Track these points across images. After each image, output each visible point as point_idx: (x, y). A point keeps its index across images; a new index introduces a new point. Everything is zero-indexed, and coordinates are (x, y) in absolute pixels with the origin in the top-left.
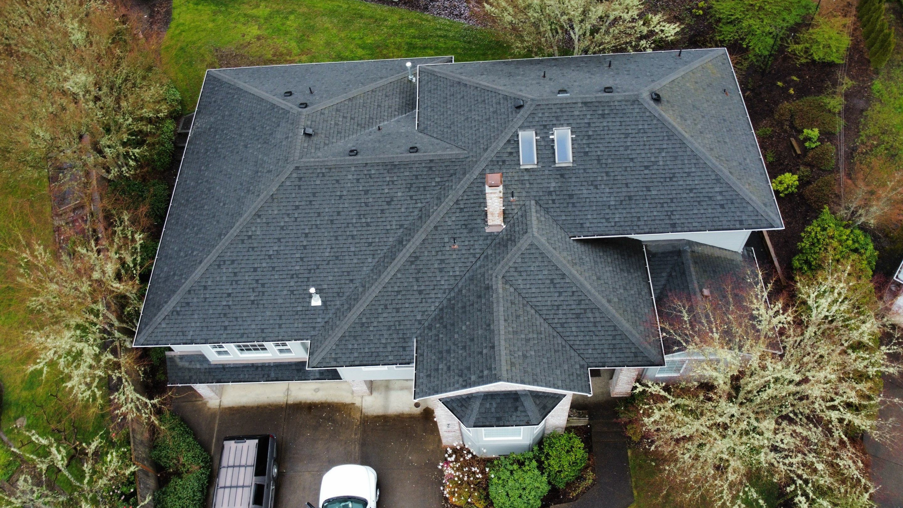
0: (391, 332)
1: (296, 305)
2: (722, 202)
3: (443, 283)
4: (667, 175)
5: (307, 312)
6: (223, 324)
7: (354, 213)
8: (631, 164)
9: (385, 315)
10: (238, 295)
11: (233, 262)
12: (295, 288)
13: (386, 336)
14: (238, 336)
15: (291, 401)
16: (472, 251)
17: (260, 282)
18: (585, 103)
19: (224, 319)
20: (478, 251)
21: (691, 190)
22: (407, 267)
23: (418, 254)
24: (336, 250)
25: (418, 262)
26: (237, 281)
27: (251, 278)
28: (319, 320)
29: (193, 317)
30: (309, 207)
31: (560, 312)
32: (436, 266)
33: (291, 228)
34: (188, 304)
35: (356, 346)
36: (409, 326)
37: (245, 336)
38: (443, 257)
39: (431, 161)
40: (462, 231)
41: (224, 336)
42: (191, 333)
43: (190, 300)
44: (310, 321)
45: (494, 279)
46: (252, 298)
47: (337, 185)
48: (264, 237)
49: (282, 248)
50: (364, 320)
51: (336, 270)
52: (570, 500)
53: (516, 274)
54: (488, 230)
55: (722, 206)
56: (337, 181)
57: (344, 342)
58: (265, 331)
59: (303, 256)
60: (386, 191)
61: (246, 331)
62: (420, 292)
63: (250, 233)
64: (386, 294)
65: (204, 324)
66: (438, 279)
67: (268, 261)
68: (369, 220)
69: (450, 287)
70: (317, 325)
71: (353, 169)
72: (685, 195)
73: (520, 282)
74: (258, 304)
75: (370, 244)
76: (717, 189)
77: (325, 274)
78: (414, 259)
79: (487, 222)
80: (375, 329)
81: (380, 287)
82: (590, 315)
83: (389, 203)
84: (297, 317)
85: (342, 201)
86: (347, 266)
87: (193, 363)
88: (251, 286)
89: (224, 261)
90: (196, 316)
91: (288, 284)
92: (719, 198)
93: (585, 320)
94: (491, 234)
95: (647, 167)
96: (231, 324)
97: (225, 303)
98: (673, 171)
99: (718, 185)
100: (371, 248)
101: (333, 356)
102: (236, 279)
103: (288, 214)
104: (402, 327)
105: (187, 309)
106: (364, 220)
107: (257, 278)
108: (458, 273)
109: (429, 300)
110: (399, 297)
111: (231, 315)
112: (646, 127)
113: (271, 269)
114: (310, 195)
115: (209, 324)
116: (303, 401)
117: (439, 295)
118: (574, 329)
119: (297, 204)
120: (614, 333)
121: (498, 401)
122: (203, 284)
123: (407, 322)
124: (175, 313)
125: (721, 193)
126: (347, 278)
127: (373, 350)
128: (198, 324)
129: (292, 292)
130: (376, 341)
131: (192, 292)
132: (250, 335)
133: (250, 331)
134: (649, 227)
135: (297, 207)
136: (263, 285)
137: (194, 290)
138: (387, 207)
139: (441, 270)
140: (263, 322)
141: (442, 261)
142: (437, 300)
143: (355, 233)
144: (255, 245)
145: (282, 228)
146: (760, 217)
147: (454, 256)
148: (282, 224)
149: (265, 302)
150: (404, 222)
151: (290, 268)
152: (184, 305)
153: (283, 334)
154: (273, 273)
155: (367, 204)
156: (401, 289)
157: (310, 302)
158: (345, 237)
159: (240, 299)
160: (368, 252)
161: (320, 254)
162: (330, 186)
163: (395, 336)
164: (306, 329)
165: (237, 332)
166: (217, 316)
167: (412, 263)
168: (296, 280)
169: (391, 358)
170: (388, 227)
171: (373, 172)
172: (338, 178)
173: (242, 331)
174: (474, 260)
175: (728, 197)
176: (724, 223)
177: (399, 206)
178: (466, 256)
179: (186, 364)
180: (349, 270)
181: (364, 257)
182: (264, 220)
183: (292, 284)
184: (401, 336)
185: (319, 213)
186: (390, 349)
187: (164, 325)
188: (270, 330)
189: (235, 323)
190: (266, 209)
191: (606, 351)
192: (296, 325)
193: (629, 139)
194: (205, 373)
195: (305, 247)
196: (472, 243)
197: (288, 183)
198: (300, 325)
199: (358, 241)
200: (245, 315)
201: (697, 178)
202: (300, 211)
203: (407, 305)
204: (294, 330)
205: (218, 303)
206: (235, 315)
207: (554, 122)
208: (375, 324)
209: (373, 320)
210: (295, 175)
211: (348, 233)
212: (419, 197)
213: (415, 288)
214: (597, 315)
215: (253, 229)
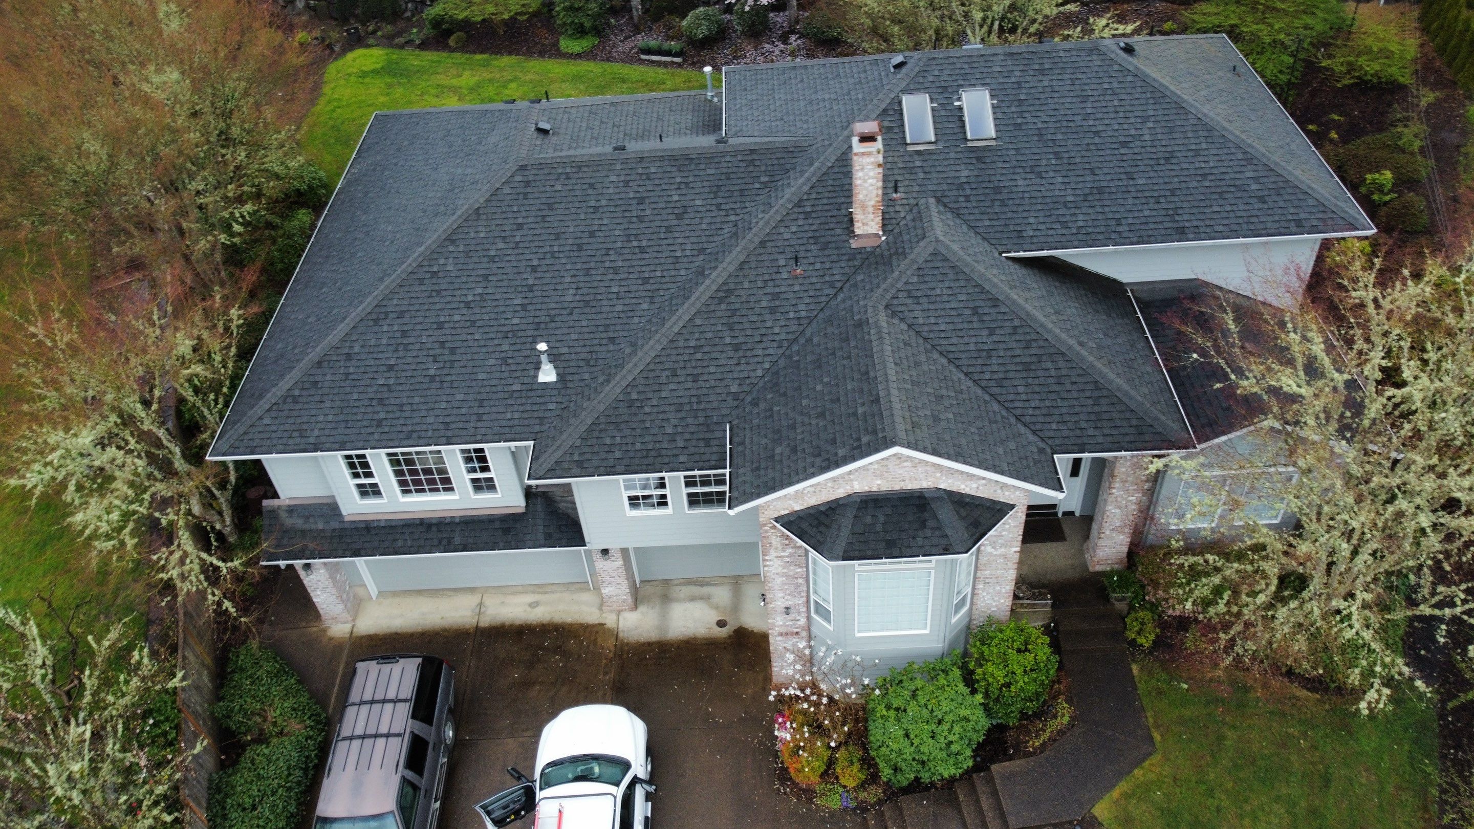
0: (683, 414)
1: (510, 381)
2: (1260, 194)
3: (777, 330)
4: (1160, 155)
5: (530, 394)
6: (376, 416)
7: (617, 232)
8: (1097, 140)
9: (672, 386)
10: (406, 367)
11: (401, 314)
12: (510, 354)
13: (673, 422)
14: (402, 436)
15: (485, 622)
16: (827, 278)
17: (448, 345)
18: (1010, 55)
19: (378, 408)
20: (838, 277)
21: (1204, 176)
22: (712, 308)
23: (732, 286)
24: (585, 291)
25: (733, 299)
26: (406, 345)
27: (433, 339)
28: (550, 406)
29: (322, 405)
30: (541, 225)
31: (994, 361)
32: (764, 304)
33: (508, 258)
34: (315, 383)
35: (618, 440)
36: (715, 405)
37: (415, 435)
38: (777, 290)
39: (752, 151)
40: (809, 247)
41: (376, 437)
42: (316, 433)
43: (318, 378)
44: (535, 407)
45: (870, 310)
46: (432, 372)
47: (590, 192)
48: (460, 273)
49: (490, 290)
50: (634, 396)
51: (584, 323)
52: (1028, 755)
53: (909, 301)
54: (854, 244)
55: (1262, 199)
56: (592, 185)
57: (596, 434)
58: (452, 426)
59: (526, 301)
60: (676, 198)
61: (417, 428)
62: (737, 347)
63: (435, 269)
64: (674, 352)
65: (341, 418)
66: (769, 324)
67: (464, 311)
68: (644, 243)
69: (791, 336)
70: (548, 414)
71: (619, 166)
72: (1195, 184)
73: (917, 313)
74: (441, 382)
75: (646, 281)
76: (1249, 174)
77: (566, 331)
78: (725, 293)
79: (853, 232)
80: (655, 410)
81: (665, 342)
82: (1049, 365)
83: (679, 217)
84: (510, 402)
85: (598, 215)
86: (604, 316)
87: (311, 520)
88: (432, 352)
89: (386, 313)
90: (327, 405)
91: (498, 349)
92: (1254, 187)
93: (1040, 373)
94: (860, 250)
95: (1123, 144)
96: (391, 415)
97: (381, 382)
98: (1169, 149)
99: (1250, 168)
100: (648, 287)
101: (576, 457)
102: (405, 341)
103: (504, 238)
104: (703, 406)
105: (312, 392)
106: (635, 244)
107: (442, 339)
108: (803, 314)
109: (755, 360)
110: (699, 356)
111: (392, 401)
112: (1115, 85)
113: (468, 324)
114: (542, 207)
115: (350, 417)
116: (508, 623)
117: (771, 351)
118: (1021, 389)
119: (520, 220)
120: (1097, 394)
121: (889, 510)
122: (346, 351)
123: (712, 398)
124: (289, 400)
125: (1256, 179)
126: (604, 335)
127: (650, 446)
128: (330, 418)
129: (504, 361)
130: (656, 431)
131: (325, 364)
132: (423, 434)
133: (425, 427)
134: (1138, 234)
135: (520, 227)
136: (453, 351)
137: (329, 362)
138: (676, 222)
139: (773, 310)
140: (449, 412)
141: (775, 296)
142: (768, 359)
143: (620, 264)
144: (443, 287)
145: (492, 259)
146: (1331, 215)
147: (797, 288)
148: (493, 253)
149: (454, 378)
150: (705, 245)
151: (502, 322)
152: (307, 385)
153: (483, 431)
154: (472, 330)
155: (641, 219)
156: (702, 342)
157: (536, 377)
158: (601, 271)
159: (409, 374)
160: (643, 294)
161: (557, 299)
162: (578, 193)
163: (690, 421)
164: (526, 422)
165: (399, 429)
166: (366, 402)
167: (721, 300)
168: (512, 341)
169: (682, 459)
170: (679, 254)
171: (653, 170)
172: (593, 181)
173: (410, 428)
174: (832, 292)
175: (1271, 186)
176: (1269, 225)
177: (697, 221)
178: (818, 286)
179: (299, 522)
180: (608, 322)
181: (634, 301)
182: (461, 248)
183: (505, 347)
184: (701, 420)
185: (557, 234)
186: (681, 444)
187: (266, 421)
188: (460, 425)
189: (398, 414)
190: (466, 230)
191: (1084, 425)
192: (509, 416)
193: (1089, 104)
194: (332, 537)
195: (531, 288)
196: (827, 265)
197: (506, 191)
198: (516, 415)
199: (623, 276)
200: (417, 400)
201: (1211, 158)
202: (524, 232)
203: (712, 369)
204: (504, 423)
205: (368, 382)
206: (398, 401)
207: (961, 82)
208: (655, 402)
209: (650, 395)
210: (518, 178)
211: (607, 264)
212: (732, 206)
213: (728, 340)
214: (1062, 364)
215: (442, 261)
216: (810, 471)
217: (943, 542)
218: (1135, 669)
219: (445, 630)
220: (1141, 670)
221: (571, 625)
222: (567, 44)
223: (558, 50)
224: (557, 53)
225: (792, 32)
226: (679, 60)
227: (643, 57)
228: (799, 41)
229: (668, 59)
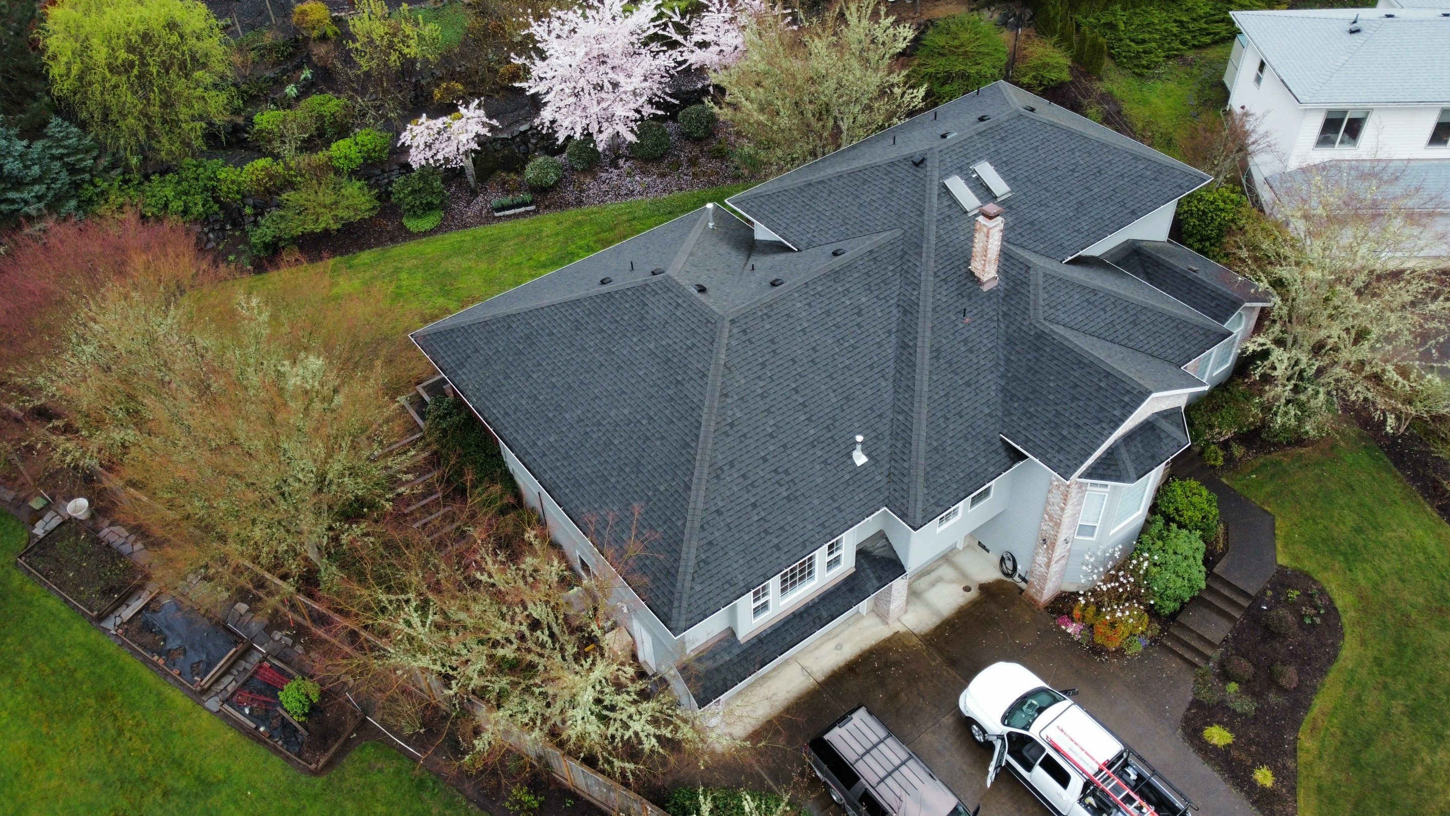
0: (971, 441)
1: (840, 475)
2: (1153, 176)
3: (982, 363)
4: (1094, 171)
5: (859, 476)
6: (772, 544)
7: (830, 341)
8: (1059, 173)
9: (951, 427)
10: (765, 499)
11: (732, 464)
12: (826, 456)
13: (969, 449)
14: (799, 548)
16: (986, 317)
17: (780, 470)
18: (978, 134)
19: (769, 538)
20: (992, 314)
21: (1122, 175)
22: (936, 365)
23: (937, 346)
24: (840, 391)
25: (944, 354)
26: (752, 484)
27: (767, 470)
28: (878, 478)
29: (728, 556)
30: (777, 357)
31: (1118, 327)
32: (963, 349)
33: (772, 391)
34: (710, 543)
35: (947, 477)
36: (984, 426)
37: (808, 543)
38: (963, 337)
39: (871, 252)
40: (961, 301)
41: (784, 557)
42: (740, 577)
43: (710, 538)
44: (870, 484)
45: (1038, 325)
46: (785, 494)
47: (791, 320)
48: (749, 416)
49: (779, 419)
50: (935, 444)
51: (856, 413)
53: (1052, 311)
54: (985, 288)
55: (1155, 179)
56: (788, 315)
57: (932, 480)
58: (827, 524)
59: (808, 415)
60: (848, 302)
61: (805, 537)
62: (968, 384)
63: (729, 420)
64: (935, 404)
65: (749, 558)
66: (975, 361)
67: (773, 441)
68: (852, 342)
69: (993, 363)
70: (880, 485)
71: (796, 295)
72: (1122, 182)
73: (1062, 316)
74: (796, 498)
75: (871, 367)
76: (1141, 167)
77: (849, 423)
78: (937, 353)
79: (979, 279)
80: (953, 447)
81: (925, 400)
82: (1143, 317)
83: (859, 314)
84: (851, 488)
85: (809, 335)
86: (864, 402)
87: (718, 657)
88: (774, 481)
89: (720, 468)
90: (732, 554)
91: (815, 457)
92: (1148, 173)
93: (1143, 324)
94: (990, 291)
95: (1073, 170)
96: (781, 538)
97: (756, 518)
98: (1096, 165)
99: (1138, 163)
100: (876, 370)
101: (932, 501)
102: (749, 481)
103: (759, 377)
104: (978, 430)
105: (713, 550)
106: (847, 345)
107: (773, 468)
108: (990, 345)
109: (983, 388)
110: (952, 400)
111: (774, 528)
112: (1045, 135)
113: (782, 449)
114: (768, 344)
115: (755, 554)
116: (836, 668)
117: (989, 377)
118: (1141, 338)
119: (761, 360)
120: (1175, 324)
121: (1139, 439)
122: (714, 509)
123: (979, 422)
124: (702, 564)
125: (1145, 168)
126: (874, 415)
127: (968, 471)
128: (741, 562)
129: (825, 462)
130: (963, 460)
131: (706, 526)
132: (813, 539)
133: (810, 534)
135: (763, 365)
136: (786, 472)
137: (708, 523)
138: (860, 319)
139: (971, 351)
140: (817, 515)
141: (965, 341)
142: (991, 383)
143: (848, 362)
144: (745, 431)
145: (763, 397)
146: (1190, 176)
147: (974, 330)
148: (760, 391)
149: (802, 491)
150: (890, 327)
151: (804, 437)
152: (706, 548)
153: (849, 517)
154: (789, 452)
155: (837, 326)
156: (947, 390)
157: (854, 463)
158: (840, 373)
159: (771, 503)
160: (877, 376)
161: (826, 405)
162: (784, 324)
163: (978, 444)
164: (871, 497)
165: (794, 544)
166: (757, 538)
167: (937, 358)
168: (820, 446)
169: (991, 469)
170: (878, 340)
171: (820, 289)
172: (786, 312)
173: (801, 540)
174: (995, 324)
175: (1154, 170)
177: (872, 313)
178: (984, 324)
179: (710, 664)
180: (869, 406)
181: (875, 384)
182: (736, 398)
183: (819, 453)
184: (983, 440)
185: (792, 359)
186: (983, 461)
187: (698, 588)
188: (832, 521)
189: (785, 535)
190: (728, 383)
191: (1182, 344)
192: (857, 498)
193: (1040, 152)
194: (740, 662)
195: (803, 405)
196: (980, 309)
197: (734, 343)
198: (862, 496)
199: (856, 369)
200: (790, 518)
202: (770, 367)
203: (965, 405)
204: (858, 505)
205: (747, 523)
206: (778, 526)
207: (968, 161)
208: (949, 442)
209: (944, 439)
210: (735, 331)
211: (840, 366)
212: (886, 293)
213: (960, 382)
214: (1149, 314)
215: (730, 413)
216: (1105, 433)
217: (1175, 443)
218: (1224, 480)
219: (799, 698)
220: (1227, 479)
221: (878, 645)
222: (412, 225)
223: (408, 231)
224: (410, 236)
225: (619, 157)
226: (533, 208)
227: (496, 214)
228: (628, 164)
229: (523, 209)
